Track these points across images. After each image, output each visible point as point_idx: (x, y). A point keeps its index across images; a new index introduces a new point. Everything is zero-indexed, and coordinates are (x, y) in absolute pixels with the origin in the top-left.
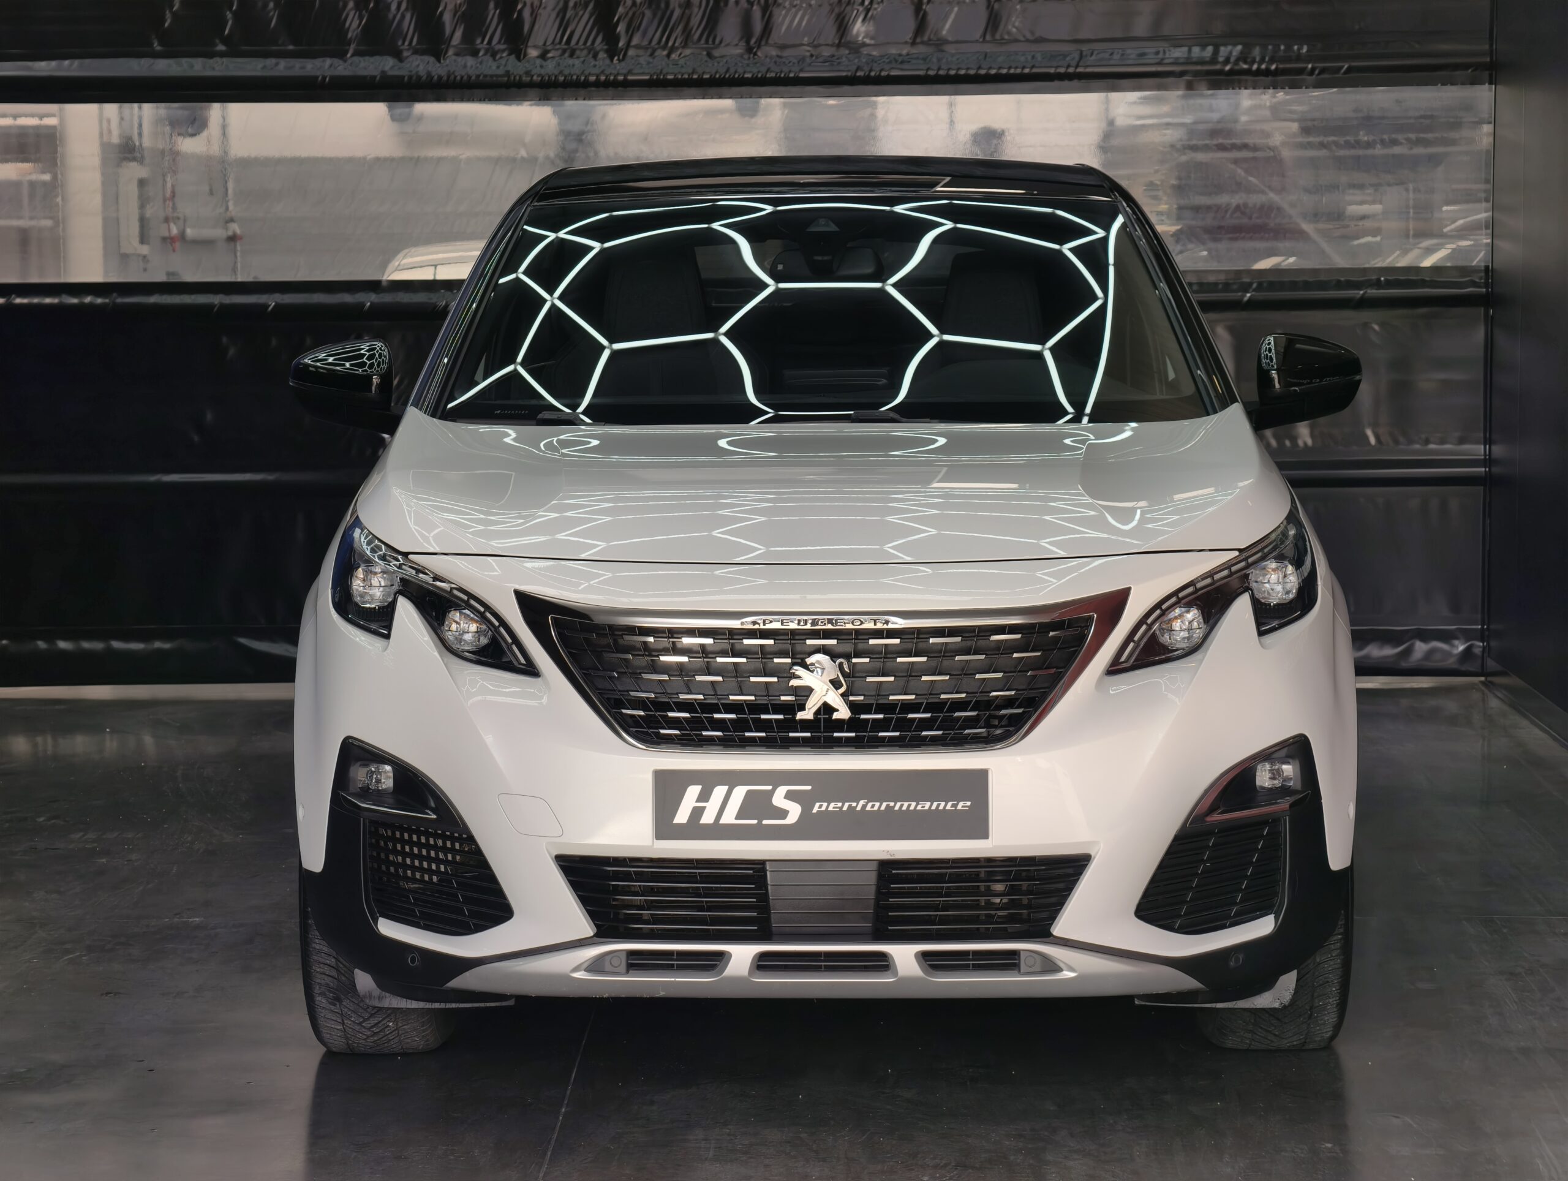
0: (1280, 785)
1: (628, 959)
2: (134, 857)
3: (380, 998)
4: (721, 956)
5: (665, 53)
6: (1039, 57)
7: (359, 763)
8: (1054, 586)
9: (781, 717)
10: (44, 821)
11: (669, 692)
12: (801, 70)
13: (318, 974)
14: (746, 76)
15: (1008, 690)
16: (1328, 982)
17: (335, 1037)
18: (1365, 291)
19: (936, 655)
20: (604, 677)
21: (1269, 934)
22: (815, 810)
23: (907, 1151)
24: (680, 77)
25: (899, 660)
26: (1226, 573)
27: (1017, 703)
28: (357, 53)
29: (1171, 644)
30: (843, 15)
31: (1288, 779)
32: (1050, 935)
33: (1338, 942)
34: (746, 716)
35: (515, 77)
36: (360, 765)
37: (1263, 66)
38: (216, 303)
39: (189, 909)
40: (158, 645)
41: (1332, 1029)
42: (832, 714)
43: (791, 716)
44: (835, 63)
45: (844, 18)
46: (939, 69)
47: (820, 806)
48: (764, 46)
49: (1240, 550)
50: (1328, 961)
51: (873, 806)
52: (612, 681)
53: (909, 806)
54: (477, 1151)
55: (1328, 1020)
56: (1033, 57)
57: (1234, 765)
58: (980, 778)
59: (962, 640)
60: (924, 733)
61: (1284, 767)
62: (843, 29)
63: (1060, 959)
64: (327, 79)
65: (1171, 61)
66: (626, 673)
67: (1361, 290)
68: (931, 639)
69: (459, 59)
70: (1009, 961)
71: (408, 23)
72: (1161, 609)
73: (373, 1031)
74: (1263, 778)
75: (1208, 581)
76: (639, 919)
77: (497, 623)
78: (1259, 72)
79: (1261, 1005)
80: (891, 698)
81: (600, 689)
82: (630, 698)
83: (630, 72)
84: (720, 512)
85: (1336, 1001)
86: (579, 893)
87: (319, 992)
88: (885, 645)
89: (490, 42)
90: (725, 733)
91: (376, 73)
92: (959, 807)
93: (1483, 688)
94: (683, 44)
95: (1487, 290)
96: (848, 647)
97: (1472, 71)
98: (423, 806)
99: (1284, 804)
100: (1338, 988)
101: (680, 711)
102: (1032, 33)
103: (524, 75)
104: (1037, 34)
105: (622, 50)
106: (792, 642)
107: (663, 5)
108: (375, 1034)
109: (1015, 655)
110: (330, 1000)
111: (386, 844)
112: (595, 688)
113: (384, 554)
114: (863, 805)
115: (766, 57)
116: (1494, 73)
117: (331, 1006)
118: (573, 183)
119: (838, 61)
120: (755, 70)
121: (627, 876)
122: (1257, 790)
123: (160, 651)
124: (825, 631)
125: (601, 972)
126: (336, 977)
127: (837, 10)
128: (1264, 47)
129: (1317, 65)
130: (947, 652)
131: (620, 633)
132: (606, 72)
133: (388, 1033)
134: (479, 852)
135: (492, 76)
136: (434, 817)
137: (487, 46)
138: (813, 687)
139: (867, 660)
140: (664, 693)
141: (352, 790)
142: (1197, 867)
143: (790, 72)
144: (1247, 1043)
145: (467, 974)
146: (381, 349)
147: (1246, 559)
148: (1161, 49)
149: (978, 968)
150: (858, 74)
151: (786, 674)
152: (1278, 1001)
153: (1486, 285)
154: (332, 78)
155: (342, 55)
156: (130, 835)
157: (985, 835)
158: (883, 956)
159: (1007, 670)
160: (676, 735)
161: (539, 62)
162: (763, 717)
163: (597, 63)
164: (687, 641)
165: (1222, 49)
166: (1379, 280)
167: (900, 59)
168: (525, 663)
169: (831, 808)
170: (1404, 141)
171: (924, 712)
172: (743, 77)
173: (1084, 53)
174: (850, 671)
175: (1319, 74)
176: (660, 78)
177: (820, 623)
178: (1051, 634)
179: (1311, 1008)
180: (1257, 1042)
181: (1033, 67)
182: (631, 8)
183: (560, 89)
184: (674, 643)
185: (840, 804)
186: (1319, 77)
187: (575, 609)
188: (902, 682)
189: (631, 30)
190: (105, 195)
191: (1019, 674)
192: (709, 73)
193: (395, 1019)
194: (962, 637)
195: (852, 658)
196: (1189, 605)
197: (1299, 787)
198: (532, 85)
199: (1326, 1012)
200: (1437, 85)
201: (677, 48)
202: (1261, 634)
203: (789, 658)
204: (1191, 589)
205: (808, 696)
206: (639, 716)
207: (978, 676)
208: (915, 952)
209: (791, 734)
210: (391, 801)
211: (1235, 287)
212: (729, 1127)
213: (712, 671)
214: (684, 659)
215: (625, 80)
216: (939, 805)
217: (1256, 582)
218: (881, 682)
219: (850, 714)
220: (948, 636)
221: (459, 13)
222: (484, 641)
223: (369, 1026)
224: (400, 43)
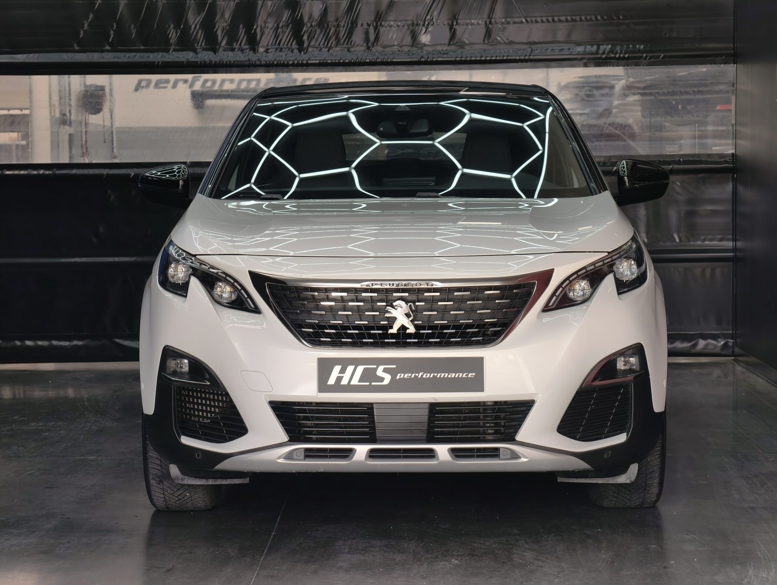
0: (629, 368)
1: (305, 453)
2: (62, 432)
3: (182, 479)
4: (351, 451)
5: (327, 49)
6: (511, 51)
7: (171, 359)
8: (516, 268)
9: (381, 332)
10: (18, 418)
11: (325, 320)
12: (394, 58)
13: (151, 469)
14: (366, 61)
15: (493, 319)
16: (654, 471)
17: (160, 501)
18: (673, 166)
19: (458, 301)
20: (293, 313)
21: (624, 442)
22: (398, 378)
23: (444, 549)
24: (334, 61)
25: (439, 303)
26: (601, 263)
27: (498, 325)
28: (175, 50)
29: (575, 298)
30: (414, 31)
31: (632, 365)
32: (514, 440)
33: (658, 451)
34: (363, 332)
35: (253, 62)
36: (172, 360)
37: (622, 55)
38: (105, 173)
39: (88, 453)
40: (75, 343)
41: (656, 496)
42: (406, 330)
43: (386, 332)
44: (411, 54)
45: (415, 32)
46: (462, 57)
47: (400, 376)
48: (375, 46)
49: (608, 252)
50: (654, 460)
51: (426, 376)
52: (297, 315)
53: (445, 375)
54: (230, 550)
55: (654, 491)
56: (508, 51)
57: (606, 357)
58: (480, 361)
59: (470, 294)
60: (452, 340)
61: (631, 359)
62: (414, 38)
63: (521, 452)
64: (160, 63)
65: (576, 53)
66: (304, 311)
67: (671, 165)
68: (455, 293)
69: (225, 53)
70: (494, 453)
71: (200, 35)
72: (569, 280)
73: (178, 498)
74: (621, 365)
75: (592, 267)
76: (311, 433)
77: (240, 288)
78: (619, 58)
79: (620, 481)
80: (436, 322)
81: (290, 319)
82: (305, 323)
83: (309, 59)
84: (352, 235)
85: (658, 481)
86: (280, 420)
87: (152, 478)
88: (433, 296)
89: (240, 45)
90: (353, 340)
91: (184, 60)
92: (469, 376)
93: (733, 362)
94: (335, 45)
95: (733, 166)
96: (414, 297)
97: (725, 57)
98: (203, 379)
99: (631, 377)
100: (658, 474)
101: (330, 329)
102: (508, 39)
103: (257, 61)
104: (510, 40)
105: (305, 48)
106: (386, 294)
107: (326, 26)
108: (180, 499)
109: (497, 301)
110: (157, 482)
111: (185, 398)
112: (288, 319)
113: (184, 257)
114: (422, 375)
115: (377, 51)
116: (736, 58)
117: (158, 485)
118: (279, 92)
119: (412, 53)
120: (371, 58)
121: (304, 411)
122: (618, 371)
123: (76, 346)
124: (402, 289)
125: (292, 459)
126: (161, 470)
127: (411, 28)
128: (622, 46)
129: (648, 55)
130: (463, 300)
131: (301, 291)
132: (297, 59)
133: (186, 499)
134: (231, 401)
135: (241, 61)
136: (209, 383)
137: (239, 47)
138: (397, 317)
139: (423, 304)
140: (323, 321)
141: (168, 372)
142: (588, 408)
143: (388, 59)
144: (614, 503)
145: (225, 462)
146: (184, 168)
147: (611, 257)
148: (571, 47)
149: (479, 456)
150: (422, 60)
151: (383, 311)
152: (629, 479)
153: (733, 163)
154: (162, 62)
155: (167, 51)
156: (60, 424)
157: (482, 389)
158: (431, 450)
159: (493, 309)
160: (329, 341)
161: (265, 54)
162: (372, 332)
163: (293, 54)
164: (334, 294)
165: (601, 47)
166: (679, 160)
167: (442, 52)
168: (254, 307)
169: (405, 377)
170: (692, 92)
171: (452, 329)
172: (365, 61)
173: (533, 49)
174: (415, 309)
175: (649, 59)
176: (324, 62)
177: (400, 285)
178: (515, 291)
179: (646, 485)
180: (619, 503)
181: (508, 56)
182: (310, 28)
183: (275, 68)
184: (327, 295)
185: (410, 375)
186: (649, 60)
187: (279, 279)
188: (440, 315)
189: (310, 38)
190: (52, 142)
191: (499, 310)
192: (348, 59)
193: (190, 492)
194: (471, 292)
195: (416, 303)
196: (583, 278)
197: (638, 369)
198: (261, 66)
199: (653, 487)
200: (708, 64)
201: (333, 48)
202: (619, 294)
203: (385, 302)
204: (584, 271)
205: (394, 322)
206: (310, 332)
207: (478, 312)
208: (447, 448)
209: (386, 340)
210: (187, 376)
211: (608, 164)
212: (356, 540)
213: (346, 310)
214: (333, 303)
215: (307, 63)
216: (459, 375)
217: (617, 268)
218: (430, 314)
219: (415, 331)
220: (464, 291)
221: (225, 31)
222: (234, 297)
223: (177, 495)
224: (196, 45)
